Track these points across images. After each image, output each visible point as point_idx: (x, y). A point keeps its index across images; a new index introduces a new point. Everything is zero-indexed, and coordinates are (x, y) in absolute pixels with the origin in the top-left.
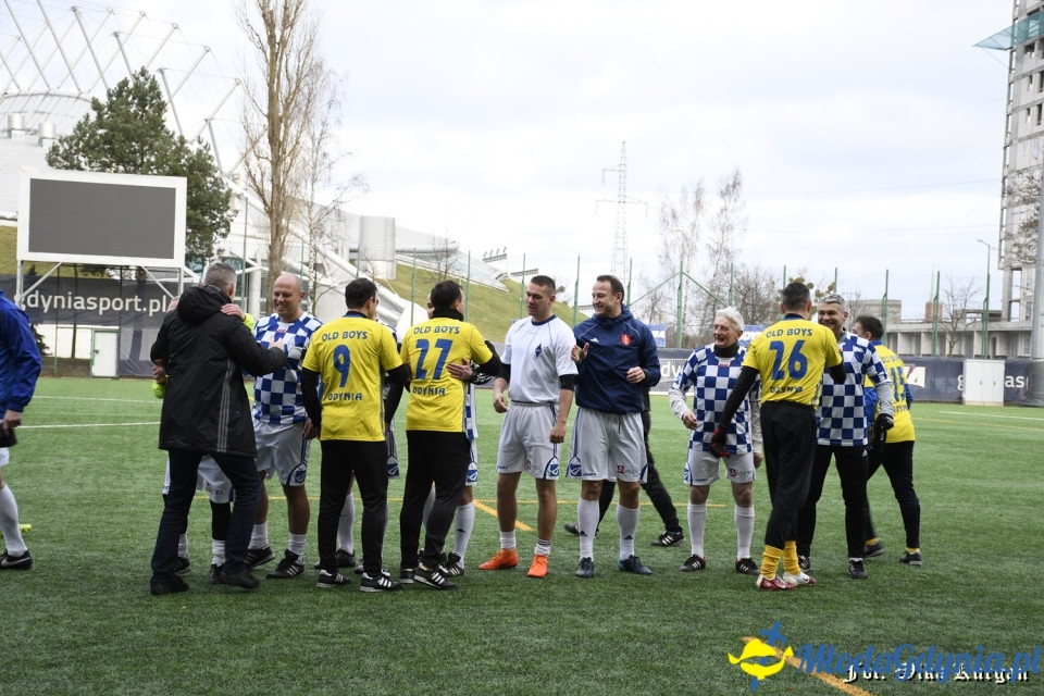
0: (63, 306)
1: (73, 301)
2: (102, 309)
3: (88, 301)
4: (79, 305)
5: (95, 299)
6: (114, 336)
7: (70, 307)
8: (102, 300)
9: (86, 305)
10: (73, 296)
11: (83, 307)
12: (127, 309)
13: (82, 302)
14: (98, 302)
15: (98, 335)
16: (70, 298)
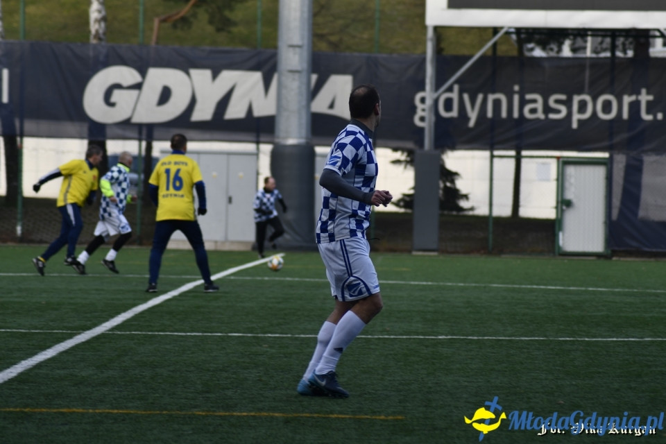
0: (504, 114)
1: (523, 103)
2: (576, 117)
3: (551, 103)
4: (533, 111)
5: (563, 97)
6: (600, 172)
7: (516, 115)
8: (576, 99)
9: (547, 109)
10: (522, 94)
11: (540, 115)
12: (625, 115)
13: (539, 106)
14: (568, 103)
15: (571, 170)
16: (516, 98)
